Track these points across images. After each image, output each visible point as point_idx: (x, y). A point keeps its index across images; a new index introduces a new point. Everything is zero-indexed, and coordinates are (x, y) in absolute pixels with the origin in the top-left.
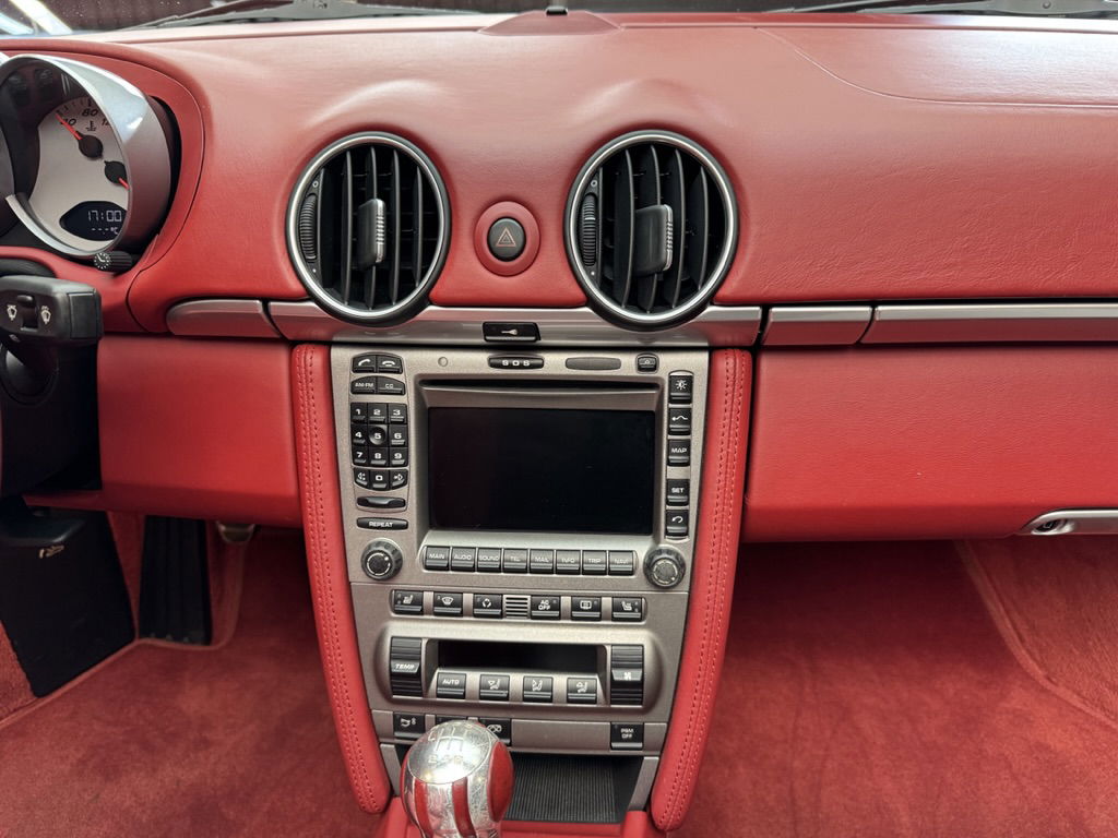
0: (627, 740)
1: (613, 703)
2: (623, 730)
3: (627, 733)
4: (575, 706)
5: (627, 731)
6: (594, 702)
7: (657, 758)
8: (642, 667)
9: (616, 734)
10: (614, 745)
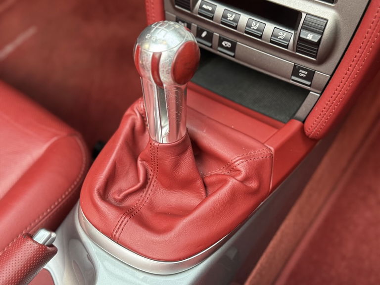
0: (302, 78)
1: (297, 51)
2: (300, 71)
3: (303, 73)
4: (275, 46)
5: (303, 72)
6: (287, 47)
7: (319, 95)
8: (322, 34)
9: (296, 71)
10: (293, 78)
